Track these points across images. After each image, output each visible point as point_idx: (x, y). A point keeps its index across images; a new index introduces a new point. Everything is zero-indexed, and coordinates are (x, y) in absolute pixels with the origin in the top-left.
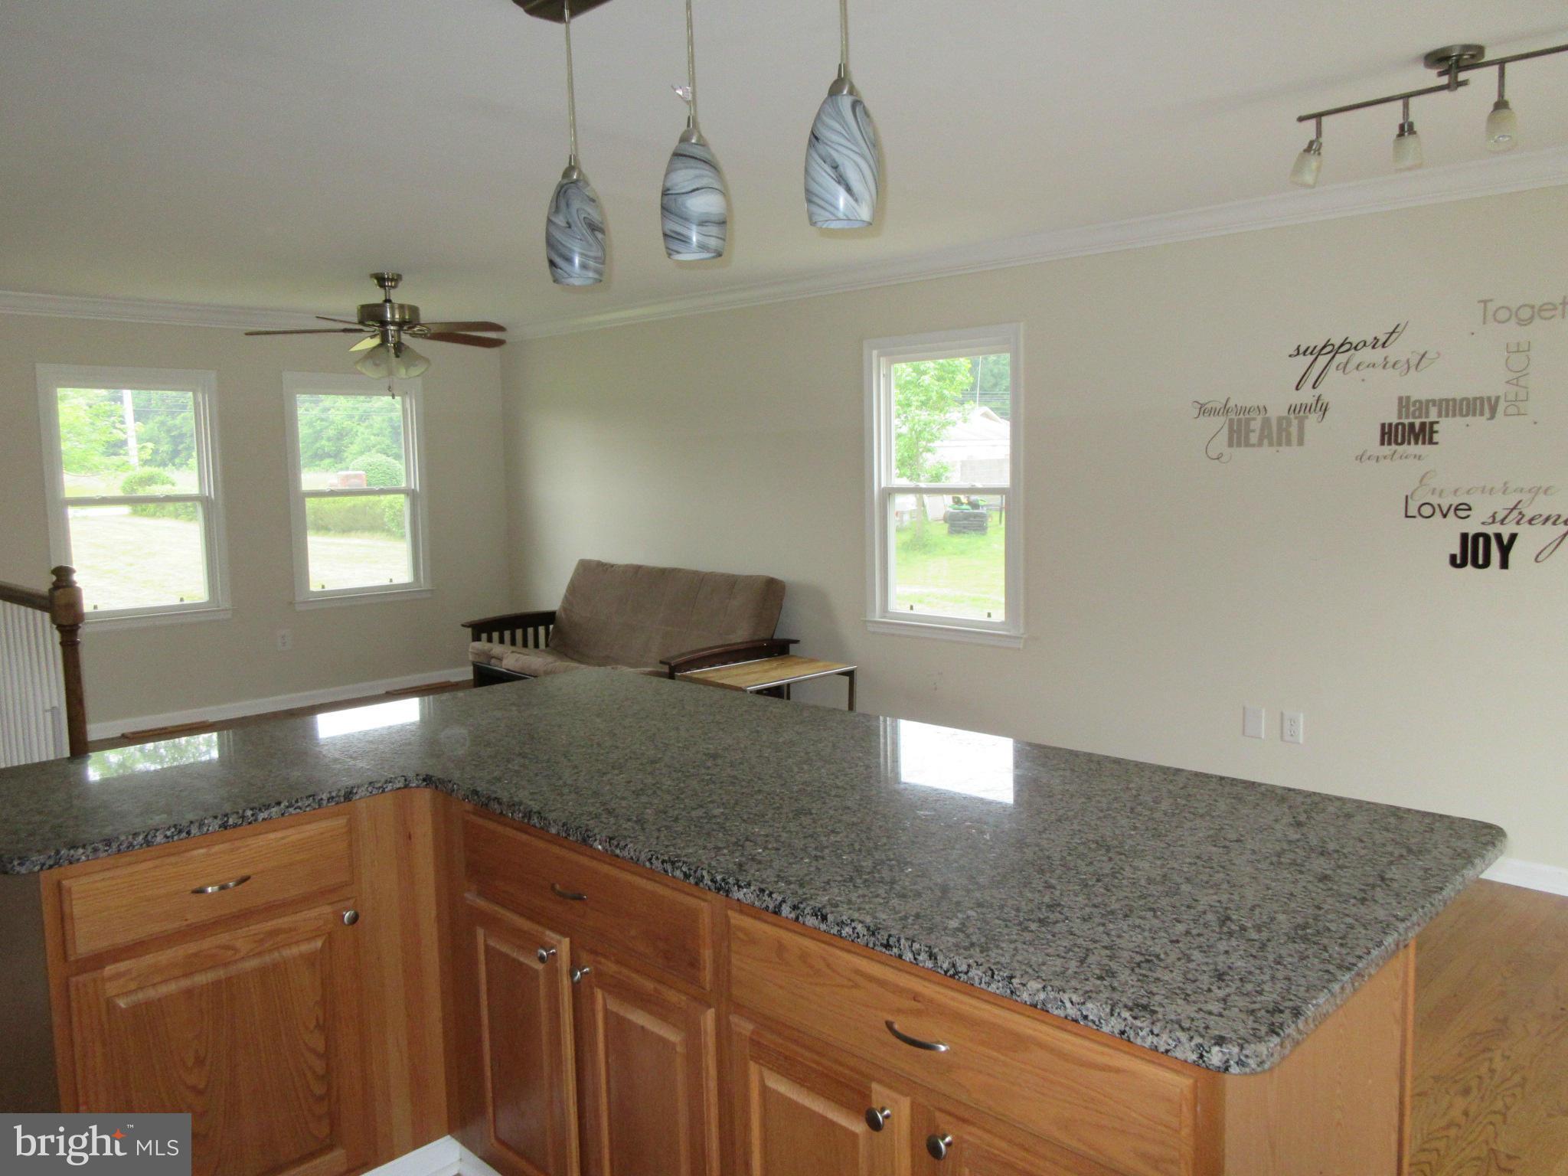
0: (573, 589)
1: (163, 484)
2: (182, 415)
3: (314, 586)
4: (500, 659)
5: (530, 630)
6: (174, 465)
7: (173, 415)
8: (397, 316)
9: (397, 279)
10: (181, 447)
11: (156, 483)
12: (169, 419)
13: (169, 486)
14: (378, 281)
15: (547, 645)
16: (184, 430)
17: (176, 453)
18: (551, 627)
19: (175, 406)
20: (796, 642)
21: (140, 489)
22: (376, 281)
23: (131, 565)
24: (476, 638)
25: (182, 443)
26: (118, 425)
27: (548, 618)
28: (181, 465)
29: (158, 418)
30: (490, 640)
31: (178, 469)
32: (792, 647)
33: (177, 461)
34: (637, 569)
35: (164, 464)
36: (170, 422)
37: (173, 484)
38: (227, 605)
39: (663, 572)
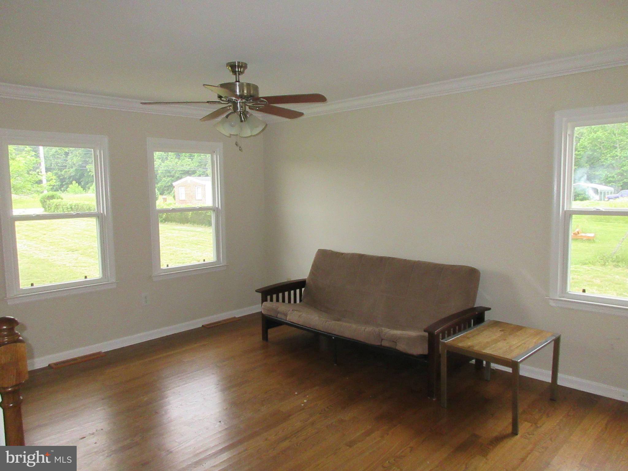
0: (316, 267)
1: (58, 199)
2: (65, 170)
3: (163, 266)
4: (286, 315)
5: (292, 292)
6: (61, 190)
7: (61, 170)
8: (245, 92)
9: (244, 66)
10: (64, 183)
11: (55, 198)
12: (59, 172)
13: (60, 200)
14: (231, 68)
15: (300, 301)
16: (65, 176)
17: (62, 186)
18: (303, 289)
19: (62, 166)
20: (489, 309)
21: (48, 201)
22: (230, 68)
23: (45, 234)
24: (264, 300)
25: (65, 182)
26: (40, 173)
27: (301, 284)
28: (64, 190)
29: (55, 171)
30: (271, 300)
31: (63, 192)
32: (487, 313)
33: (62, 189)
34: (361, 257)
35: (57, 190)
36: (60, 173)
37: (62, 199)
38: (114, 280)
39: (382, 261)
